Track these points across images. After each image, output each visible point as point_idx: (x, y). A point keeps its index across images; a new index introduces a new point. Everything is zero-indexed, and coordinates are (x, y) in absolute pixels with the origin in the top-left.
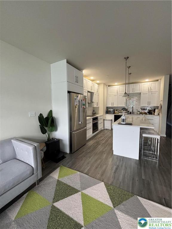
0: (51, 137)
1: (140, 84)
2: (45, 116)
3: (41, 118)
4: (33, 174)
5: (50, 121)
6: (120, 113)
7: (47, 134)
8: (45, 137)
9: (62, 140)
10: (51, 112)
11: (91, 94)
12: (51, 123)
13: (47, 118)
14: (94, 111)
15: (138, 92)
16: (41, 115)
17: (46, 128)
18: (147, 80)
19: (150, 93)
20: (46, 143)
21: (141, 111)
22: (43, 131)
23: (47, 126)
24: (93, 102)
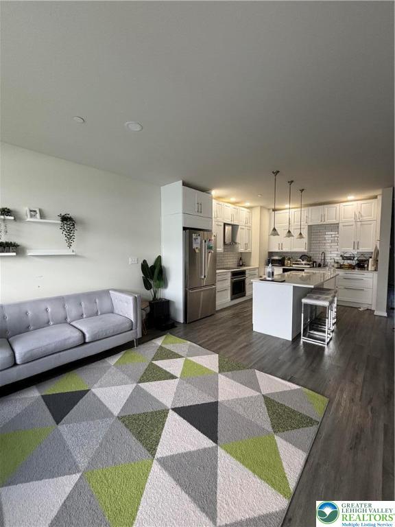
0: (158, 296)
1: (337, 205)
2: (150, 263)
3: (144, 266)
4: (131, 329)
5: (156, 271)
6: (296, 264)
7: (152, 290)
8: (149, 294)
9: (173, 302)
10: (159, 259)
11: (232, 228)
12: (158, 275)
13: (153, 267)
14: (241, 259)
15: (334, 221)
16: (145, 261)
17: (152, 282)
18: (351, 197)
19: (359, 223)
20: (150, 303)
21: (341, 262)
22: (147, 286)
23: (152, 278)
24: (236, 243)
